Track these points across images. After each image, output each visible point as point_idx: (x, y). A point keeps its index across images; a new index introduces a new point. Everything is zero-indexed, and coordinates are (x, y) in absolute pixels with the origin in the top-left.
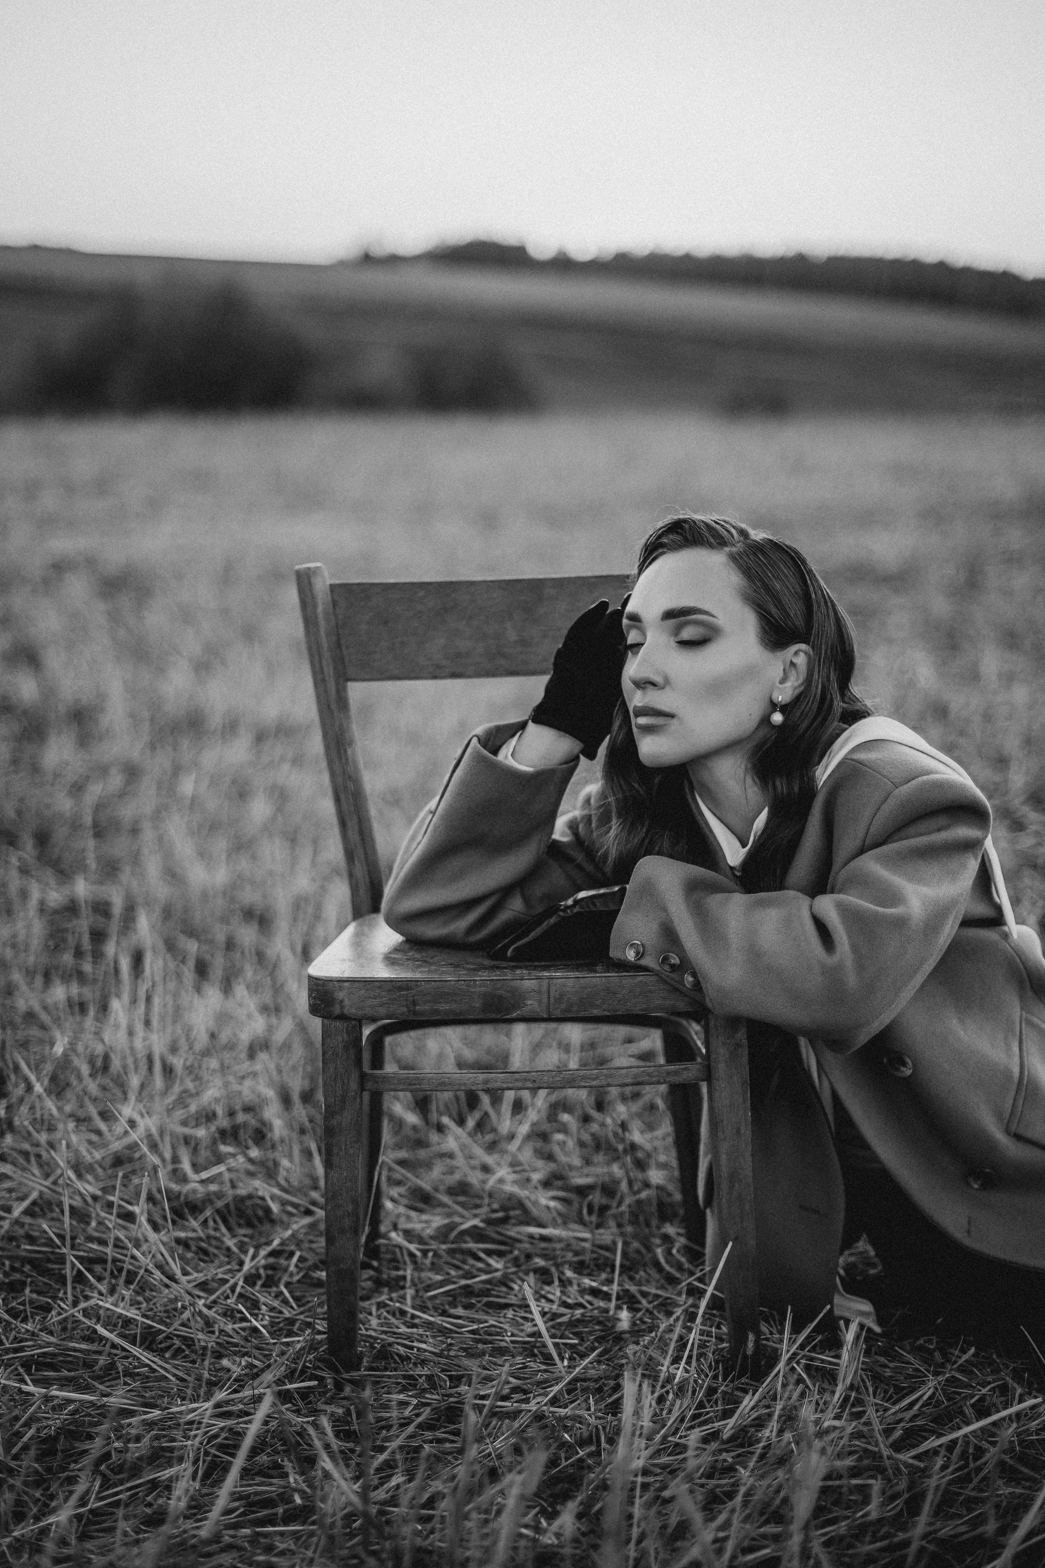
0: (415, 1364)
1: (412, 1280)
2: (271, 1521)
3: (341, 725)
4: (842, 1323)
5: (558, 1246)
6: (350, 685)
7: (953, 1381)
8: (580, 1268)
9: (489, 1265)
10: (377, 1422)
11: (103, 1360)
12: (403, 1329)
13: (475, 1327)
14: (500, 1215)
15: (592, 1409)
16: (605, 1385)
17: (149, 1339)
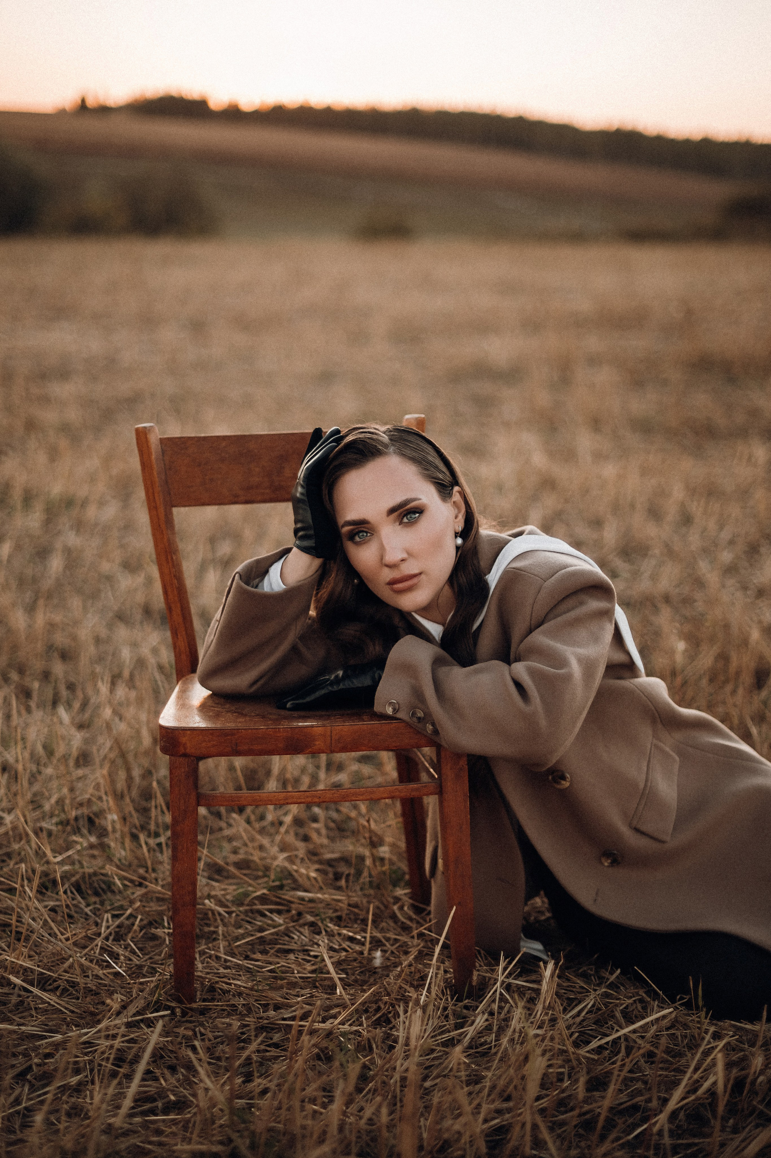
0: (234, 995)
1: (223, 934)
2: (153, 1112)
3: (169, 540)
4: (541, 964)
5: (321, 905)
6: (175, 510)
7: (606, 995)
8: (338, 920)
9: (273, 920)
10: (215, 1039)
11: (14, 999)
12: (222, 970)
13: (273, 967)
14: (277, 883)
15: (365, 1025)
16: (370, 1008)
17: (44, 983)
